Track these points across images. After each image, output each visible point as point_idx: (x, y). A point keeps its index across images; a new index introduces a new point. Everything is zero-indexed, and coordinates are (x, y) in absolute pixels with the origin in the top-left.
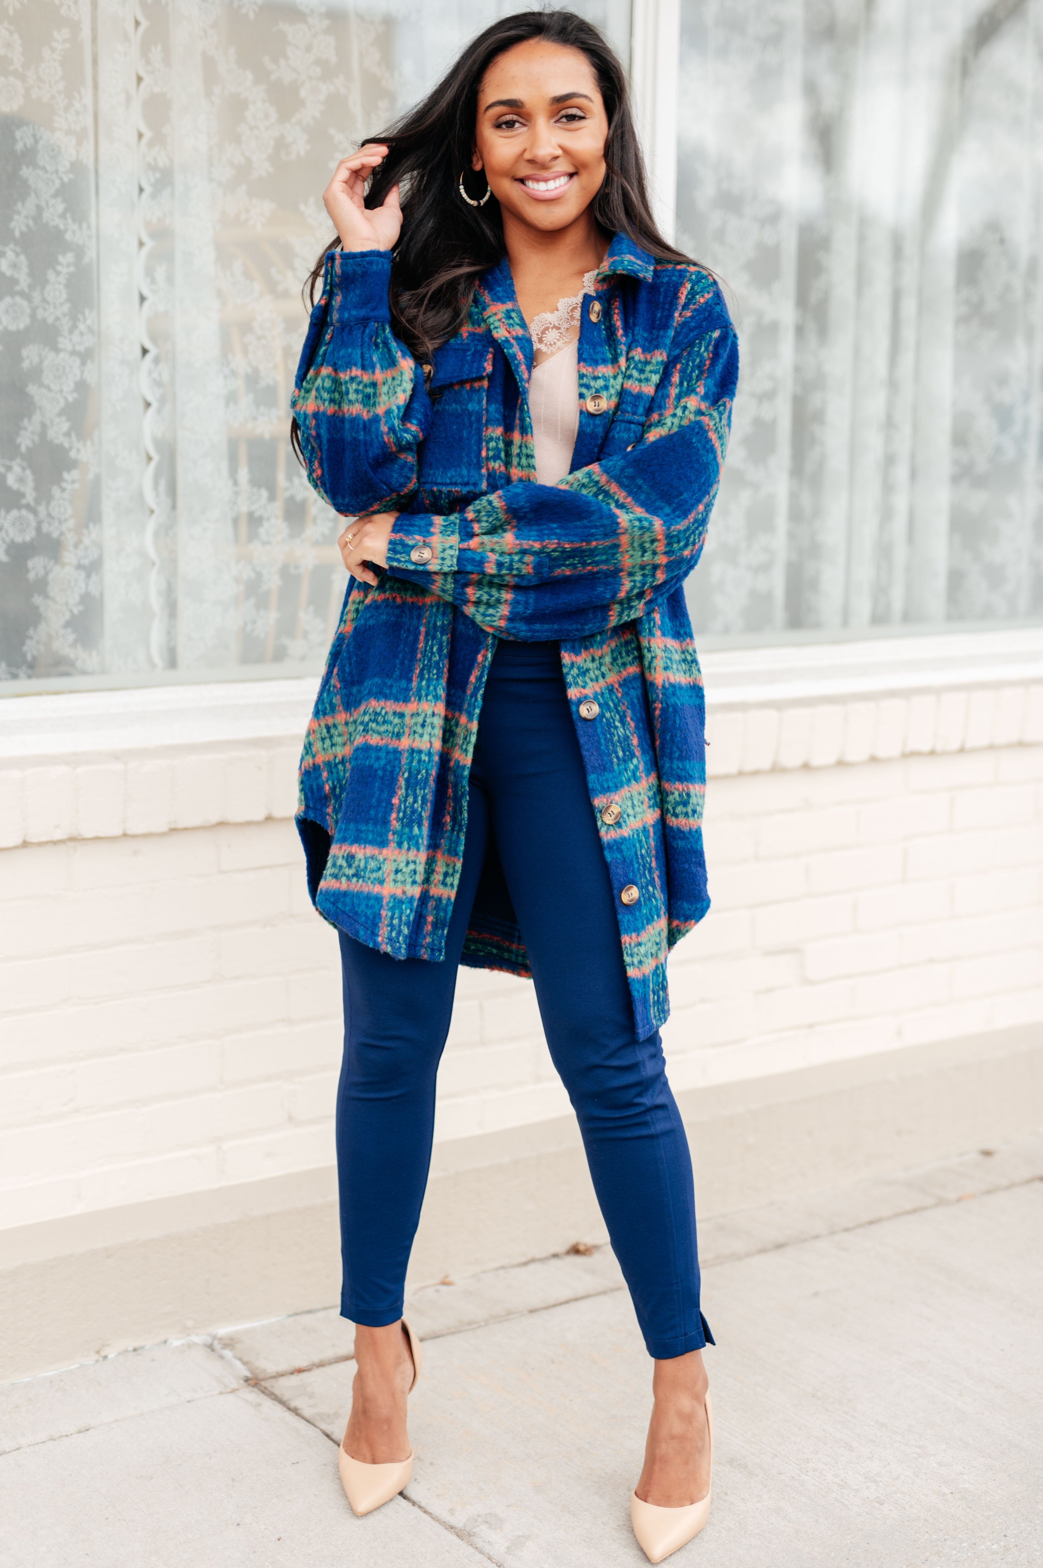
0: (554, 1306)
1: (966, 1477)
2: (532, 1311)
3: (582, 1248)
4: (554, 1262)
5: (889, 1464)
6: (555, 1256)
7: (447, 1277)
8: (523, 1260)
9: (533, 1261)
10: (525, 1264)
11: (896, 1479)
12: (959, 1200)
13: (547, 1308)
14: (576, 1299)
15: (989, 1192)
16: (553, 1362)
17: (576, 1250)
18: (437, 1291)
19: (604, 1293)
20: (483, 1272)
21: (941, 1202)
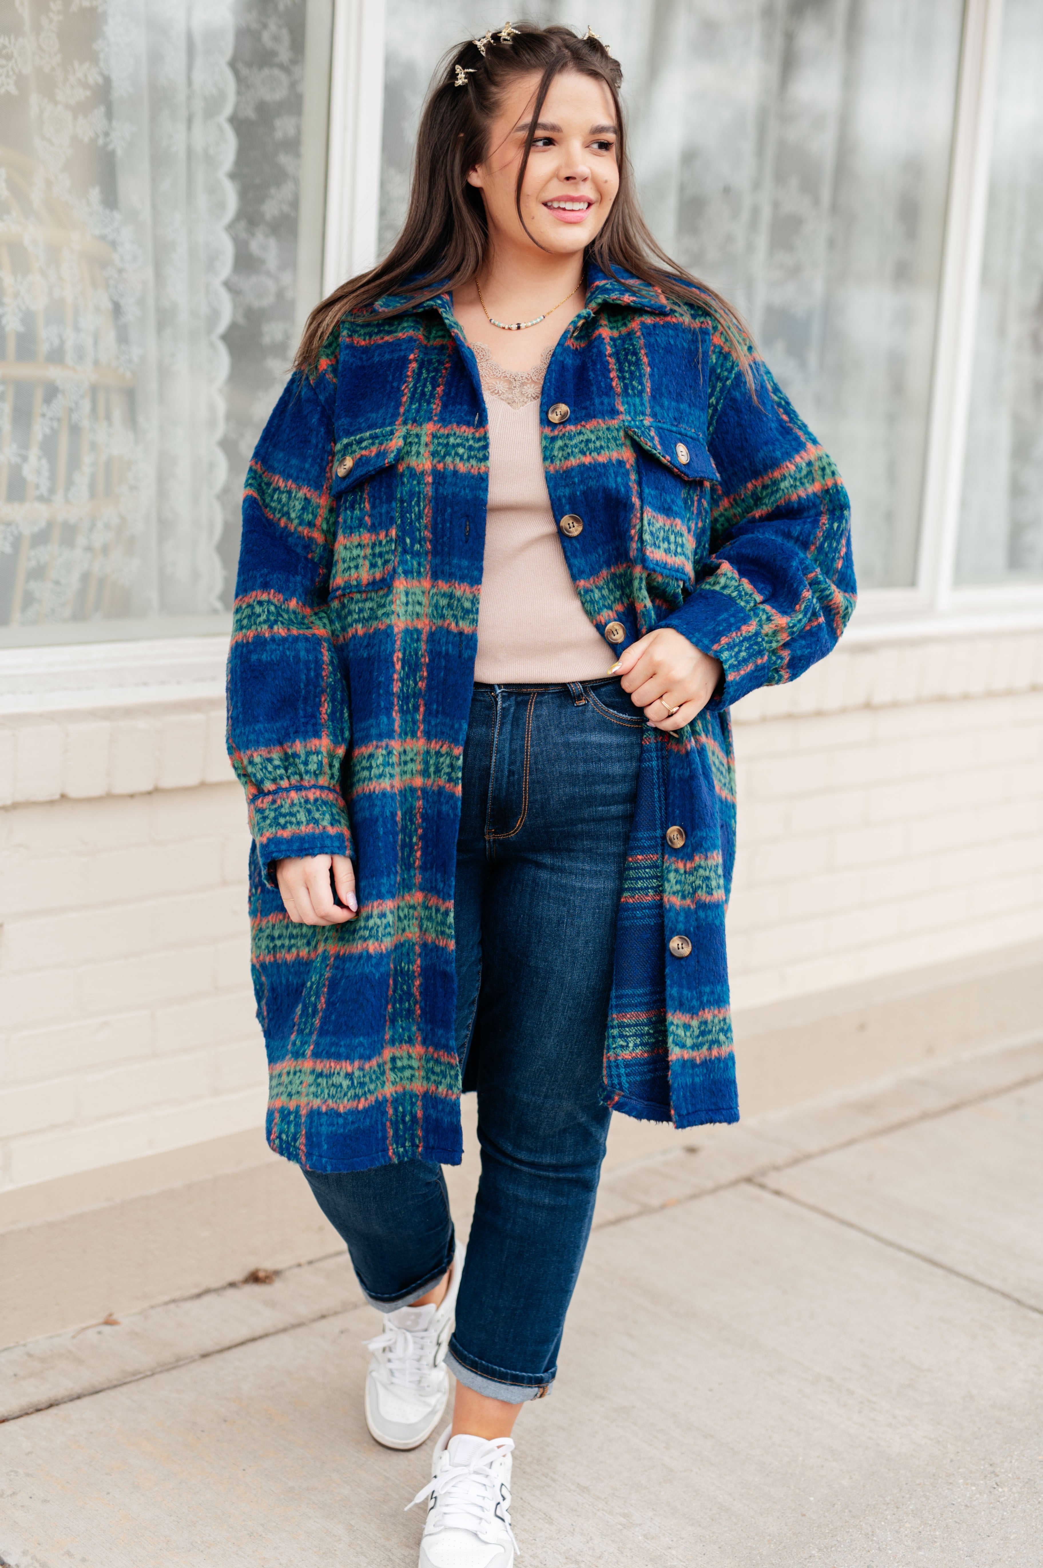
0: (229, 1348)
1: (674, 1552)
2: (205, 1356)
3: (261, 1274)
4: (231, 1293)
5: (591, 1539)
6: (232, 1285)
7: (111, 1315)
8: (196, 1291)
9: (207, 1291)
10: (199, 1296)
11: (600, 1558)
12: (663, 1207)
13: (221, 1351)
14: (253, 1340)
15: (694, 1197)
16: (225, 1421)
17: (255, 1278)
18: (100, 1333)
19: (284, 1330)
20: (152, 1307)
21: (646, 1211)
